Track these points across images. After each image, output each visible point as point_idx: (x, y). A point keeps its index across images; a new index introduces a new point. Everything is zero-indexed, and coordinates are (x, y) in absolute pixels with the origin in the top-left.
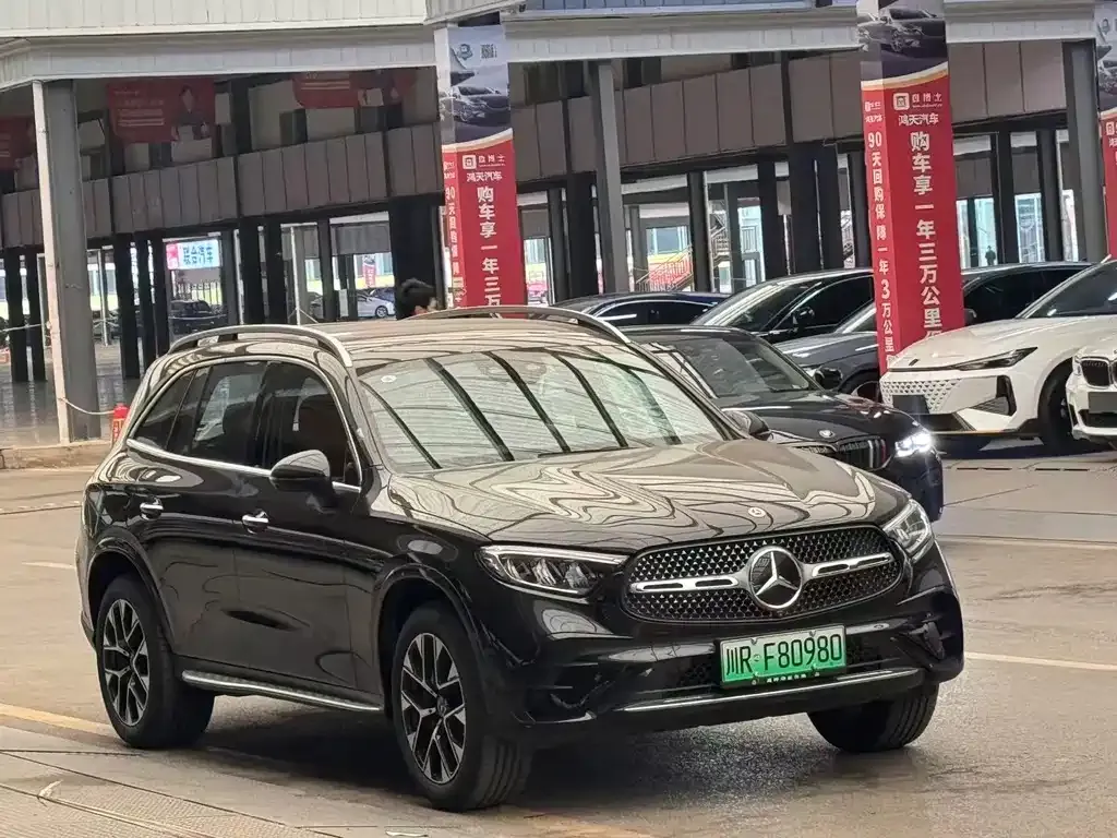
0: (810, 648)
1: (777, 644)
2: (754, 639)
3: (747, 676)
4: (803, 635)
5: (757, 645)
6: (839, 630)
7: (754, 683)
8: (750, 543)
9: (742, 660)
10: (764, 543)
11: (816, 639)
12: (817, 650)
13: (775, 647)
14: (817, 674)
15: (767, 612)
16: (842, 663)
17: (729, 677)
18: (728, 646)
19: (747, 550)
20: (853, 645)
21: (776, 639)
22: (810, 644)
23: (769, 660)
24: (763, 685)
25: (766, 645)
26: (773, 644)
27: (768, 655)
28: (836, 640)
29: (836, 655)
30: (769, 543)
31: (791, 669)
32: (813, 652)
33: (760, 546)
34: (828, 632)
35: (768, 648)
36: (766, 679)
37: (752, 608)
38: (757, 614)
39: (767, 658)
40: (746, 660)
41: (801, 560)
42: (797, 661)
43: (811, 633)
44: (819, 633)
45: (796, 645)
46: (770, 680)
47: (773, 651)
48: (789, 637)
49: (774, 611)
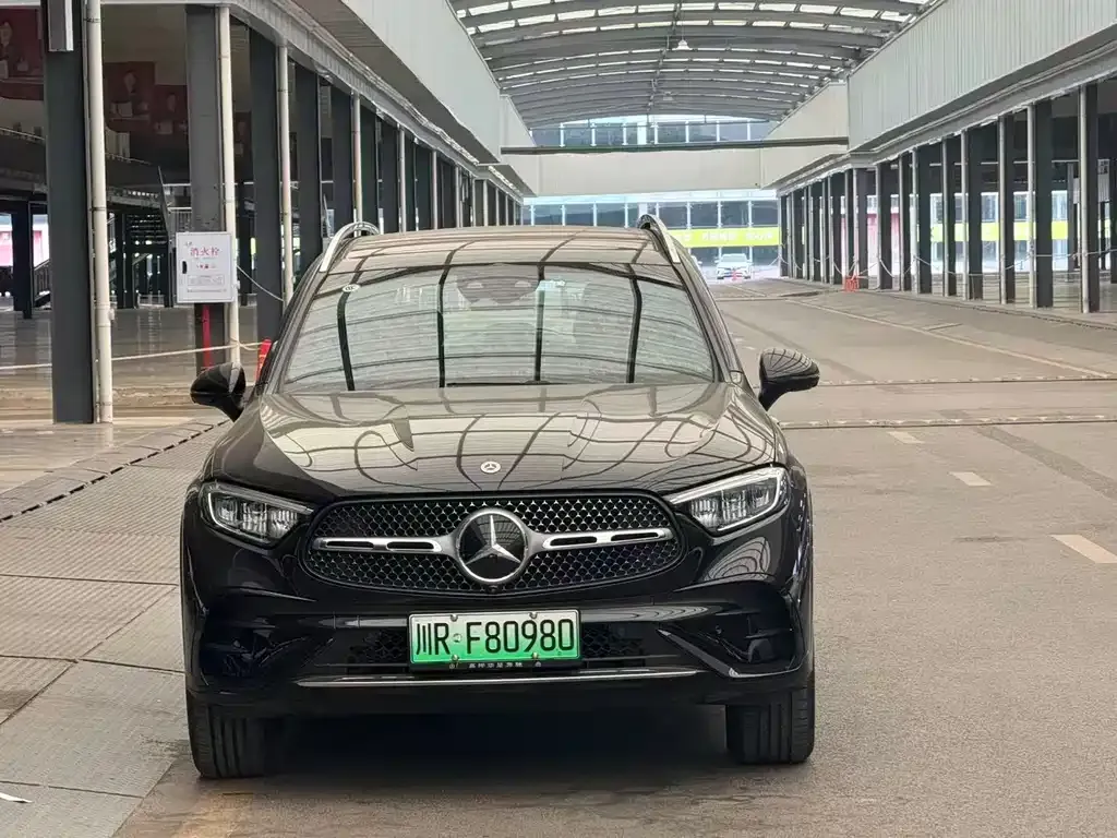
0: (529, 631)
1: (484, 625)
2: (454, 615)
3: (443, 657)
4: (521, 617)
5: (458, 623)
6: (572, 615)
7: (452, 667)
8: (466, 503)
9: (437, 639)
10: (484, 504)
11: (538, 622)
12: (540, 635)
13: (483, 627)
14: (538, 664)
15: (477, 585)
16: (574, 654)
17: (419, 657)
18: (419, 621)
19: (460, 511)
20: (591, 635)
21: (485, 617)
22: (529, 628)
23: (472, 642)
24: (463, 670)
25: (469, 625)
26: (480, 624)
27: (472, 636)
28: (566, 626)
29: (566, 643)
30: (491, 505)
31: (503, 656)
32: (534, 637)
33: (479, 507)
34: (556, 616)
35: (472, 628)
36: (468, 664)
37: (459, 580)
38: (465, 587)
39: (470, 639)
40: (443, 639)
41: (533, 528)
42: (512, 645)
43: (531, 615)
44: (542, 616)
45: (511, 628)
46: (472, 666)
47: (476, 631)
48: (501, 618)
49: (487, 586)
